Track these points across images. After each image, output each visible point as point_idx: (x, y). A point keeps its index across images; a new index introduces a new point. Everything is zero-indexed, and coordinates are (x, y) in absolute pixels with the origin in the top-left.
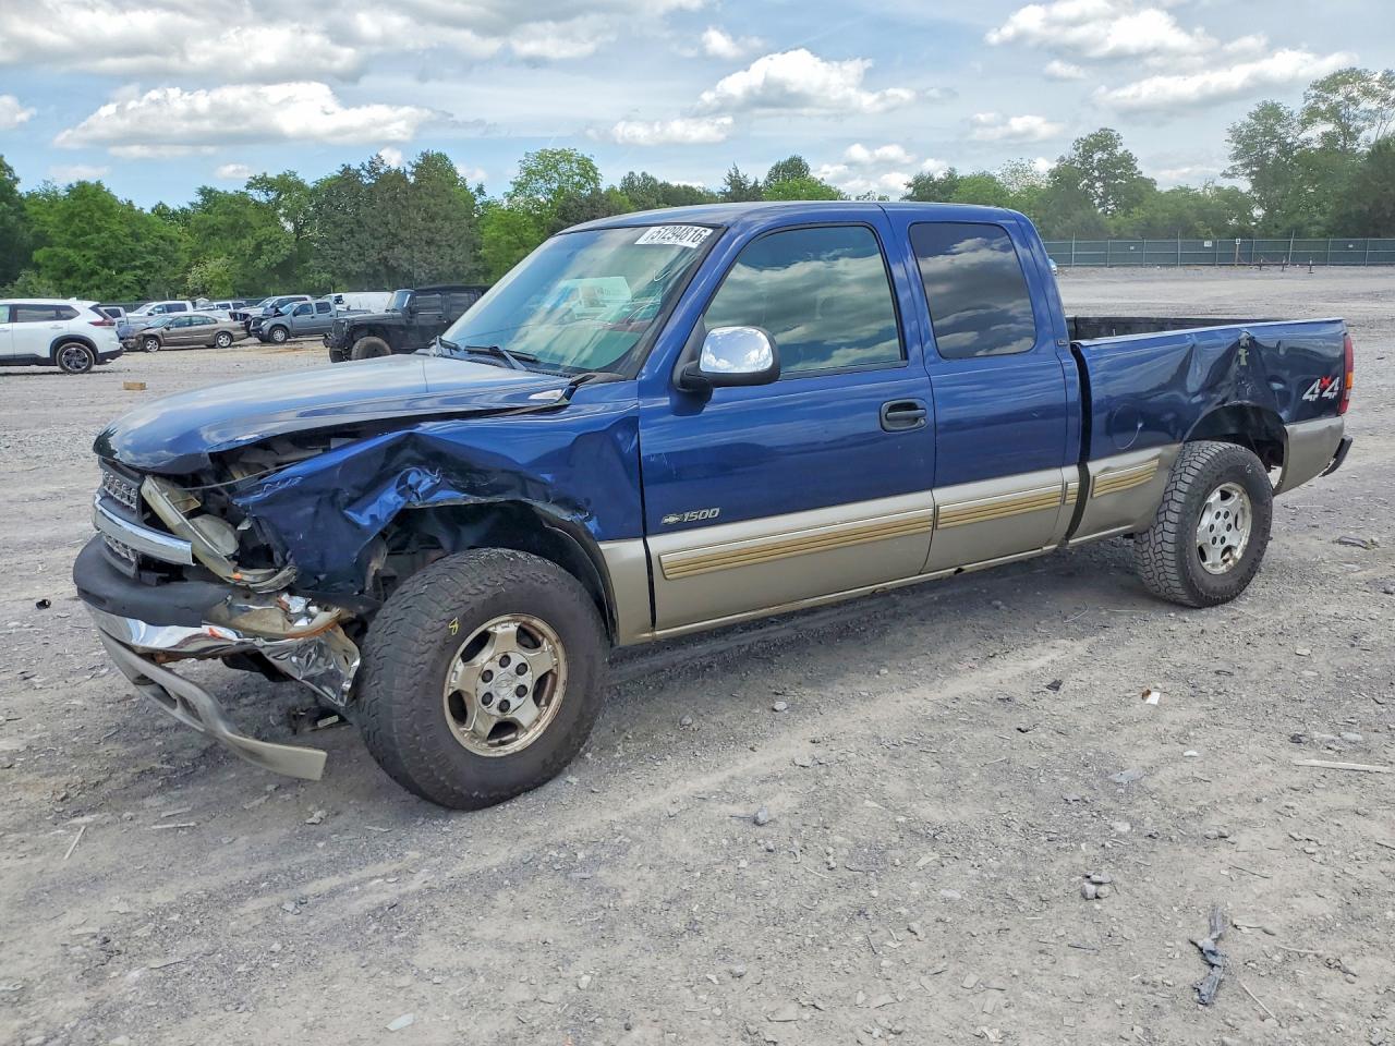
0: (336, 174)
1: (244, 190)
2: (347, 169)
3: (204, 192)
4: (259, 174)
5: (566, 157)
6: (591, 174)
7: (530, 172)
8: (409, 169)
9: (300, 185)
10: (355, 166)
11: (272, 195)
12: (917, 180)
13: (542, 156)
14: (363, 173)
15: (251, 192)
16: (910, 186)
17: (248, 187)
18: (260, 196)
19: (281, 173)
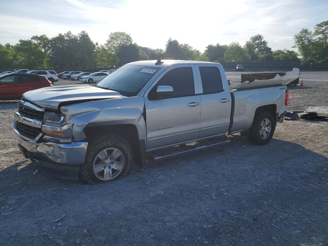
0: (57, 36)
1: (30, 40)
2: (60, 35)
3: (21, 41)
4: (35, 35)
5: (123, 34)
6: (129, 39)
7: (112, 38)
8: (78, 35)
9: (47, 39)
10: (63, 34)
11: (39, 41)
12: (209, 46)
13: (116, 34)
14: (65, 36)
15: (32, 40)
16: (207, 48)
17: (31, 39)
18: (35, 42)
19: (41, 35)
